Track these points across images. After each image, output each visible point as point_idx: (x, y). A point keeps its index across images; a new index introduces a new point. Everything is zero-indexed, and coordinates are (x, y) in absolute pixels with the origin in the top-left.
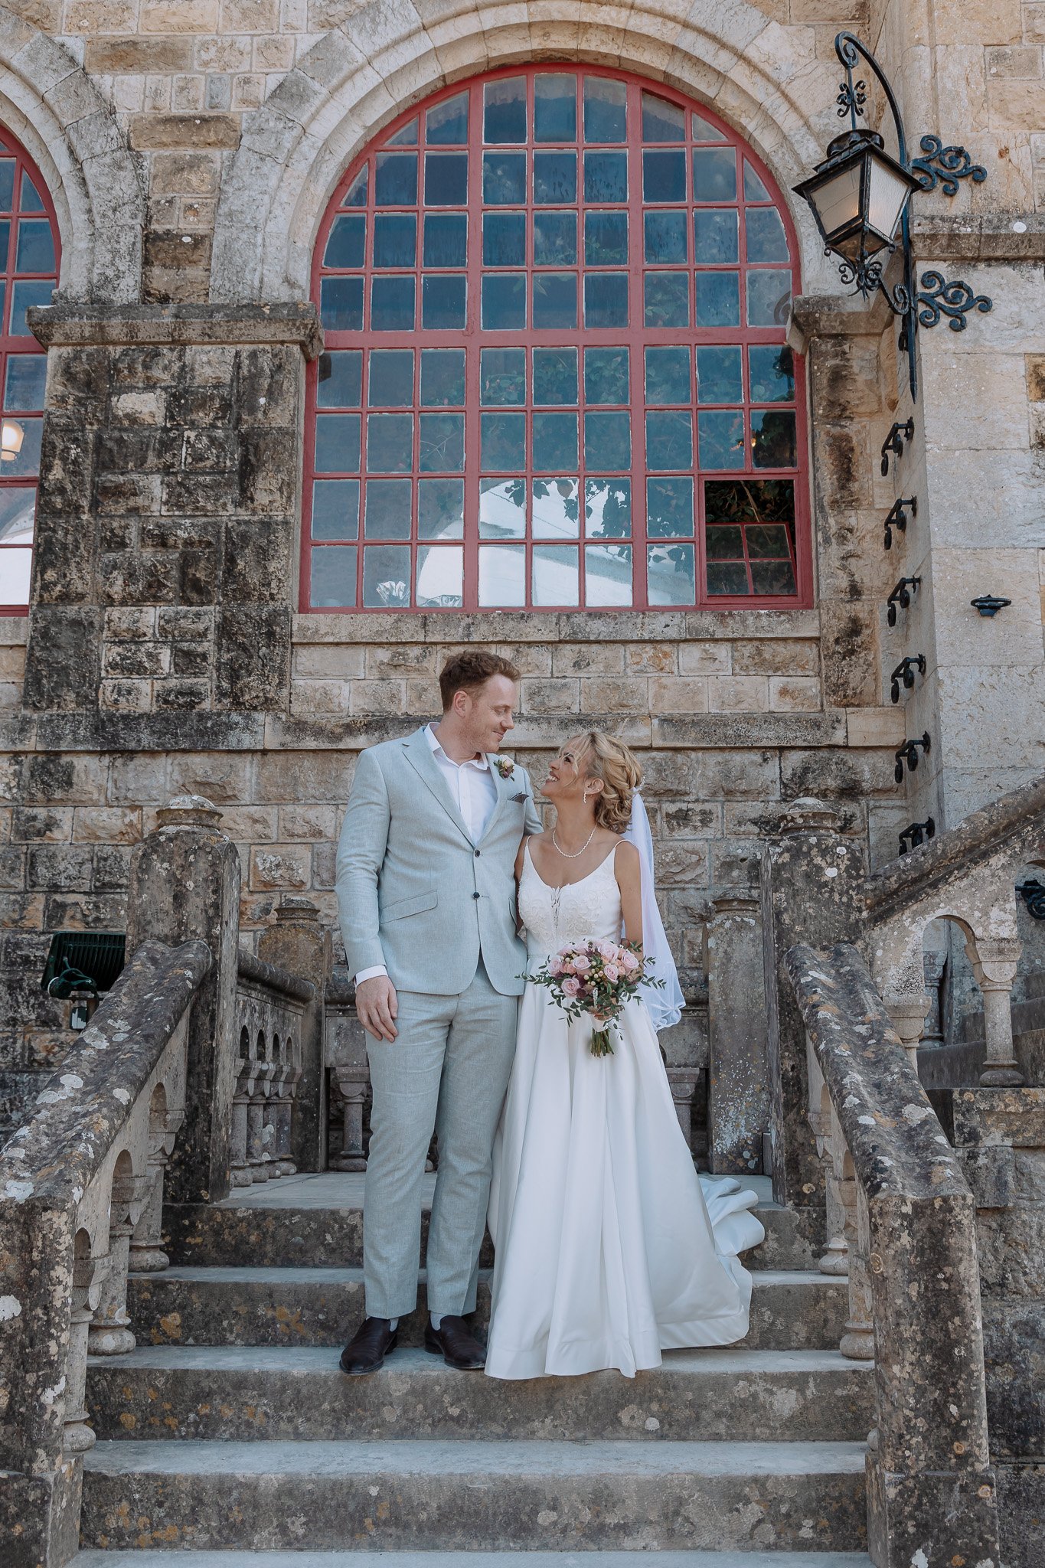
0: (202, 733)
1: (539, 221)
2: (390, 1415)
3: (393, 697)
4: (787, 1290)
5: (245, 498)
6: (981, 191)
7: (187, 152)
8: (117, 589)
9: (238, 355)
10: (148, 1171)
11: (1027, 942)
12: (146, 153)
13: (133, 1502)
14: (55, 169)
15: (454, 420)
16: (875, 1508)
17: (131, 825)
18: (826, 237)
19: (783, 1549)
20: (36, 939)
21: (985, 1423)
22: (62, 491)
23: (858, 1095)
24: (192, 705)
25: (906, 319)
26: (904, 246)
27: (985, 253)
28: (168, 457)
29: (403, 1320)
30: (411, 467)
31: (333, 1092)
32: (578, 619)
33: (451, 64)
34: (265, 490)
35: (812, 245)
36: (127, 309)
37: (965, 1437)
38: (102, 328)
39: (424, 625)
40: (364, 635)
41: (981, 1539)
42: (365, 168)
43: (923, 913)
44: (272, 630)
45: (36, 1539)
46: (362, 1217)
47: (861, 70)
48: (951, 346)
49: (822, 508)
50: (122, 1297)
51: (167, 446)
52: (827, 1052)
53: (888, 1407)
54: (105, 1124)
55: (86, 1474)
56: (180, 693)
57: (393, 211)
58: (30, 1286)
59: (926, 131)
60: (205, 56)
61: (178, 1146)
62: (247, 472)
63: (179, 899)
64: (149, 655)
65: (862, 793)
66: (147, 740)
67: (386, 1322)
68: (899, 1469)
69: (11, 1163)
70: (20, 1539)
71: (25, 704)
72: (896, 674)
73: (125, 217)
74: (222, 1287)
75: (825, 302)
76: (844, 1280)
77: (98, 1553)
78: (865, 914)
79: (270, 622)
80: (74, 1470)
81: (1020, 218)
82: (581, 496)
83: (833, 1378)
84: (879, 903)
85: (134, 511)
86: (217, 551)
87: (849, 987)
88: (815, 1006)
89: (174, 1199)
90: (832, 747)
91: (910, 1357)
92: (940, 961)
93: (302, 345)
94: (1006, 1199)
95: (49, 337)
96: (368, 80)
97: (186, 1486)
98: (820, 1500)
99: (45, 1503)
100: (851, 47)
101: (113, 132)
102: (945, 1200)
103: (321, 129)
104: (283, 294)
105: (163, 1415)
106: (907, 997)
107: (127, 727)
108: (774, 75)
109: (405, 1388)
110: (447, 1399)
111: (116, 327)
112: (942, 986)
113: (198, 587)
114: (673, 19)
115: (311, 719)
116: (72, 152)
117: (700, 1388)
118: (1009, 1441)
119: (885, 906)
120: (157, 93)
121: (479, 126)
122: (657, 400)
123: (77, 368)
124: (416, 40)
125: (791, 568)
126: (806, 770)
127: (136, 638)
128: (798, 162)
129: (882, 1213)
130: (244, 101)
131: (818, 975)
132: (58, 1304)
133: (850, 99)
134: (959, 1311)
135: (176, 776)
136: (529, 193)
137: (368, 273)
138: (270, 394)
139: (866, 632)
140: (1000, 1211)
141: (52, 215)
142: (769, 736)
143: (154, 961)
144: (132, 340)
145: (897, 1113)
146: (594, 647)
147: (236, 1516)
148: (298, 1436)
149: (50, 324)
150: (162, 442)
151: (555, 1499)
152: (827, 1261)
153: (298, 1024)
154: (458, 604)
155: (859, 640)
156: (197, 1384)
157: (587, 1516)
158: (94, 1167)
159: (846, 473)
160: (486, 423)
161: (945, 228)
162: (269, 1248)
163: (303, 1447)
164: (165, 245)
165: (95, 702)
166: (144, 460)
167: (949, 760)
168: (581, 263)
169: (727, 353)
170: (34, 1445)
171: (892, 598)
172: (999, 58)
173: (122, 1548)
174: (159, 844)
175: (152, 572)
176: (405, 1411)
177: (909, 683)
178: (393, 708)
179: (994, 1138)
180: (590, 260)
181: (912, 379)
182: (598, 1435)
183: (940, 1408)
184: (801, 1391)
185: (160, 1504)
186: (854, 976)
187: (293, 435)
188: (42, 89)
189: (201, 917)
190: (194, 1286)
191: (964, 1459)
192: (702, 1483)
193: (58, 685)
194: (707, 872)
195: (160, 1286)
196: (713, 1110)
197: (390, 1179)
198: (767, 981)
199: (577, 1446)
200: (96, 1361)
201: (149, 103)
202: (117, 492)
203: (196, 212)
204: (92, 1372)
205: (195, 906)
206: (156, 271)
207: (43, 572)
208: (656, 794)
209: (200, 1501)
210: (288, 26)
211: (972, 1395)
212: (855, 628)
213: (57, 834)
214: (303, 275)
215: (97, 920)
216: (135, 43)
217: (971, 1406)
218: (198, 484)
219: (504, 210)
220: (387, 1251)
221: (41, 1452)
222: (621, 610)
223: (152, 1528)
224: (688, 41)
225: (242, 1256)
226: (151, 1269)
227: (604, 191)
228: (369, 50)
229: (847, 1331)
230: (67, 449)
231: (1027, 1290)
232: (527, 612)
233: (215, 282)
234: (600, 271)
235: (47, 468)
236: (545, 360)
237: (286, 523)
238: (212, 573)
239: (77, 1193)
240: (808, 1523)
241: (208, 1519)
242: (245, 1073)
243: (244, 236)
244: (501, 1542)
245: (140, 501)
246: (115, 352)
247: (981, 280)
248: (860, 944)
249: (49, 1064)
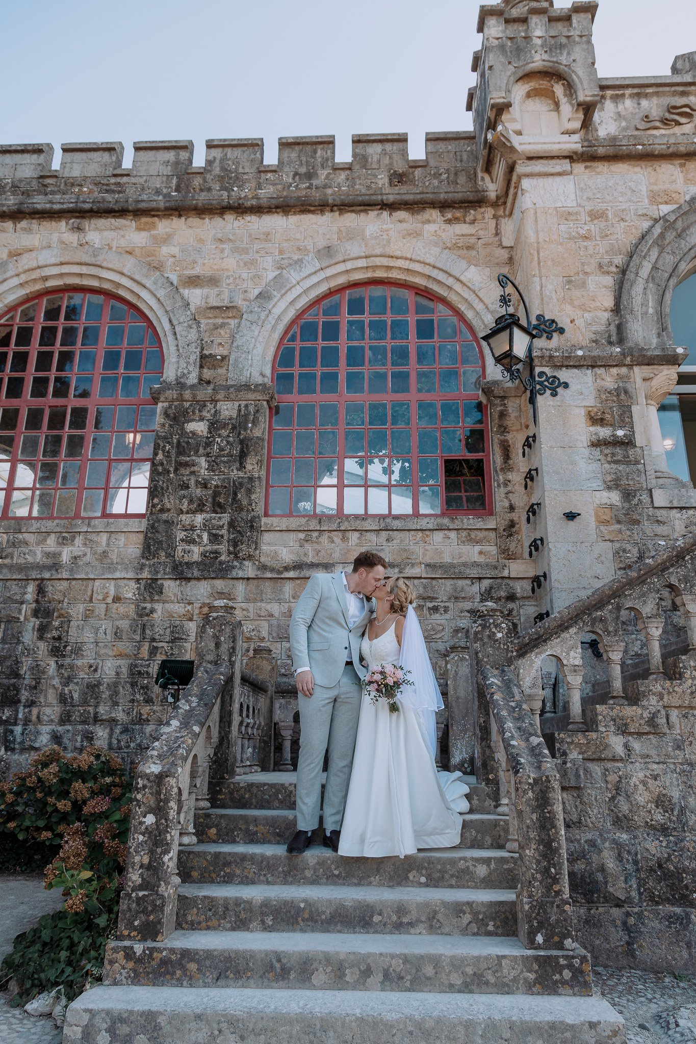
0: (221, 570)
1: (371, 348)
2: (308, 873)
3: (305, 554)
4: (482, 822)
5: (242, 467)
6: (563, 337)
7: (220, 321)
8: (185, 507)
9: (240, 406)
10: (204, 764)
11: (593, 668)
12: (202, 321)
13: (198, 909)
14: (163, 328)
15: (333, 432)
16: (520, 915)
17: (188, 611)
18: (495, 358)
19: (480, 935)
20: (144, 663)
21: (567, 877)
22: (162, 464)
23: (510, 732)
24: (216, 558)
25: (532, 391)
26: (530, 361)
27: (565, 363)
28: (208, 450)
29: (313, 831)
30: (314, 453)
31: (277, 734)
32: (388, 520)
33: (333, 284)
34: (251, 464)
35: (490, 361)
36: (192, 387)
37: (558, 883)
38: (181, 395)
39: (320, 522)
40: (293, 526)
41: (566, 929)
42: (295, 326)
43: (540, 653)
44: (253, 525)
45: (159, 922)
46: (295, 787)
47: (509, 289)
48: (551, 403)
49: (496, 471)
50: (192, 820)
51: (208, 444)
52: (497, 714)
53: (524, 869)
54: (190, 741)
55: (179, 896)
56: (211, 552)
57: (308, 344)
58: (160, 810)
59: (538, 313)
60: (228, 282)
61: (215, 754)
62: (243, 455)
63: (218, 645)
64: (198, 536)
65: (517, 598)
66: (196, 573)
67: (306, 832)
68: (530, 897)
69: (152, 757)
70: (152, 922)
71: (143, 557)
72: (531, 545)
73: (192, 348)
74: (234, 816)
75: (496, 383)
76: (507, 818)
77: (183, 932)
78: (515, 654)
79: (251, 521)
80: (175, 892)
81: (580, 349)
82: (389, 465)
83: (502, 860)
84: (521, 649)
85: (193, 473)
86: (229, 490)
87: (507, 685)
88: (492, 694)
89: (213, 778)
90: (503, 578)
91: (534, 846)
92: (553, 676)
93: (268, 401)
94: (580, 783)
95: (158, 399)
96: (298, 290)
97: (221, 902)
98: (496, 913)
99: (163, 906)
100: (505, 279)
101: (189, 313)
102: (547, 777)
103: (277, 311)
104: (260, 380)
105: (210, 872)
106: (534, 691)
107: (188, 567)
108: (472, 287)
109: (315, 861)
110: (333, 867)
111: (187, 394)
112: (555, 687)
113: (220, 505)
114: (429, 264)
115: (269, 564)
116: (170, 321)
117: (444, 864)
118: (585, 896)
119: (524, 650)
120: (207, 297)
121: (345, 308)
122: (423, 424)
123: (170, 412)
124: (318, 274)
125: (483, 497)
126: (491, 588)
127: (192, 528)
128: (484, 323)
129: (520, 783)
130: (244, 300)
131: (494, 680)
132: (171, 818)
133: (505, 300)
134: (554, 827)
135: (209, 589)
136: (367, 336)
137: (296, 370)
138: (253, 423)
139: (517, 526)
140: (578, 788)
141: (161, 347)
142: (474, 573)
143: (207, 672)
144: (194, 399)
145: (527, 740)
146: (396, 532)
147: (243, 916)
148: (268, 883)
149: (159, 393)
150: (206, 443)
151: (381, 910)
152: (500, 809)
153: (262, 702)
154: (334, 512)
155: (514, 530)
156: (225, 858)
157: (394, 918)
158: (185, 759)
159: (507, 456)
160: (347, 434)
161: (547, 353)
162: (254, 800)
163: (271, 887)
164: (209, 360)
165: (174, 556)
166: (198, 451)
167: (555, 584)
168: (389, 366)
169: (453, 404)
170: (159, 880)
171: (528, 511)
172: (569, 282)
173: (193, 930)
174: (209, 621)
175: (200, 499)
176: (315, 872)
177: (537, 549)
178: (305, 559)
179: (574, 755)
180: (393, 364)
181: (535, 417)
182: (399, 884)
183: (546, 870)
184: (489, 866)
185: (210, 910)
186: (510, 681)
187: (263, 440)
188: (159, 296)
189: (227, 653)
190: (222, 816)
191: (558, 893)
192: (444, 904)
193: (158, 549)
194: (447, 634)
195: (208, 816)
196: (451, 744)
197: (308, 768)
198: (472, 683)
199: (390, 889)
200: (181, 848)
201: (204, 301)
202: (186, 465)
203: (223, 346)
204: (180, 852)
205: (224, 648)
206: (205, 370)
207: (153, 499)
208: (423, 598)
209: (227, 909)
210: (264, 269)
211: (561, 864)
212: (512, 524)
213: (155, 615)
214: (268, 372)
215: (172, 654)
216: (198, 277)
217: (560, 869)
218: (221, 461)
219: (355, 344)
220: (307, 800)
221: (162, 883)
222: (407, 516)
223: (207, 921)
224: (435, 274)
225: (243, 804)
226: (203, 809)
227: (399, 335)
228: (298, 278)
229: (508, 840)
230: (165, 446)
231: (591, 825)
232: (365, 517)
233: (230, 375)
234: (397, 369)
235: (156, 454)
236: (373, 407)
237: (259, 478)
238: (226, 500)
239: (180, 770)
240: (492, 923)
241: (230, 917)
242: (241, 723)
243: (243, 356)
244: (357, 929)
245: (196, 468)
246: (187, 405)
247: (564, 375)
248: (512, 667)
249: (148, 721)
